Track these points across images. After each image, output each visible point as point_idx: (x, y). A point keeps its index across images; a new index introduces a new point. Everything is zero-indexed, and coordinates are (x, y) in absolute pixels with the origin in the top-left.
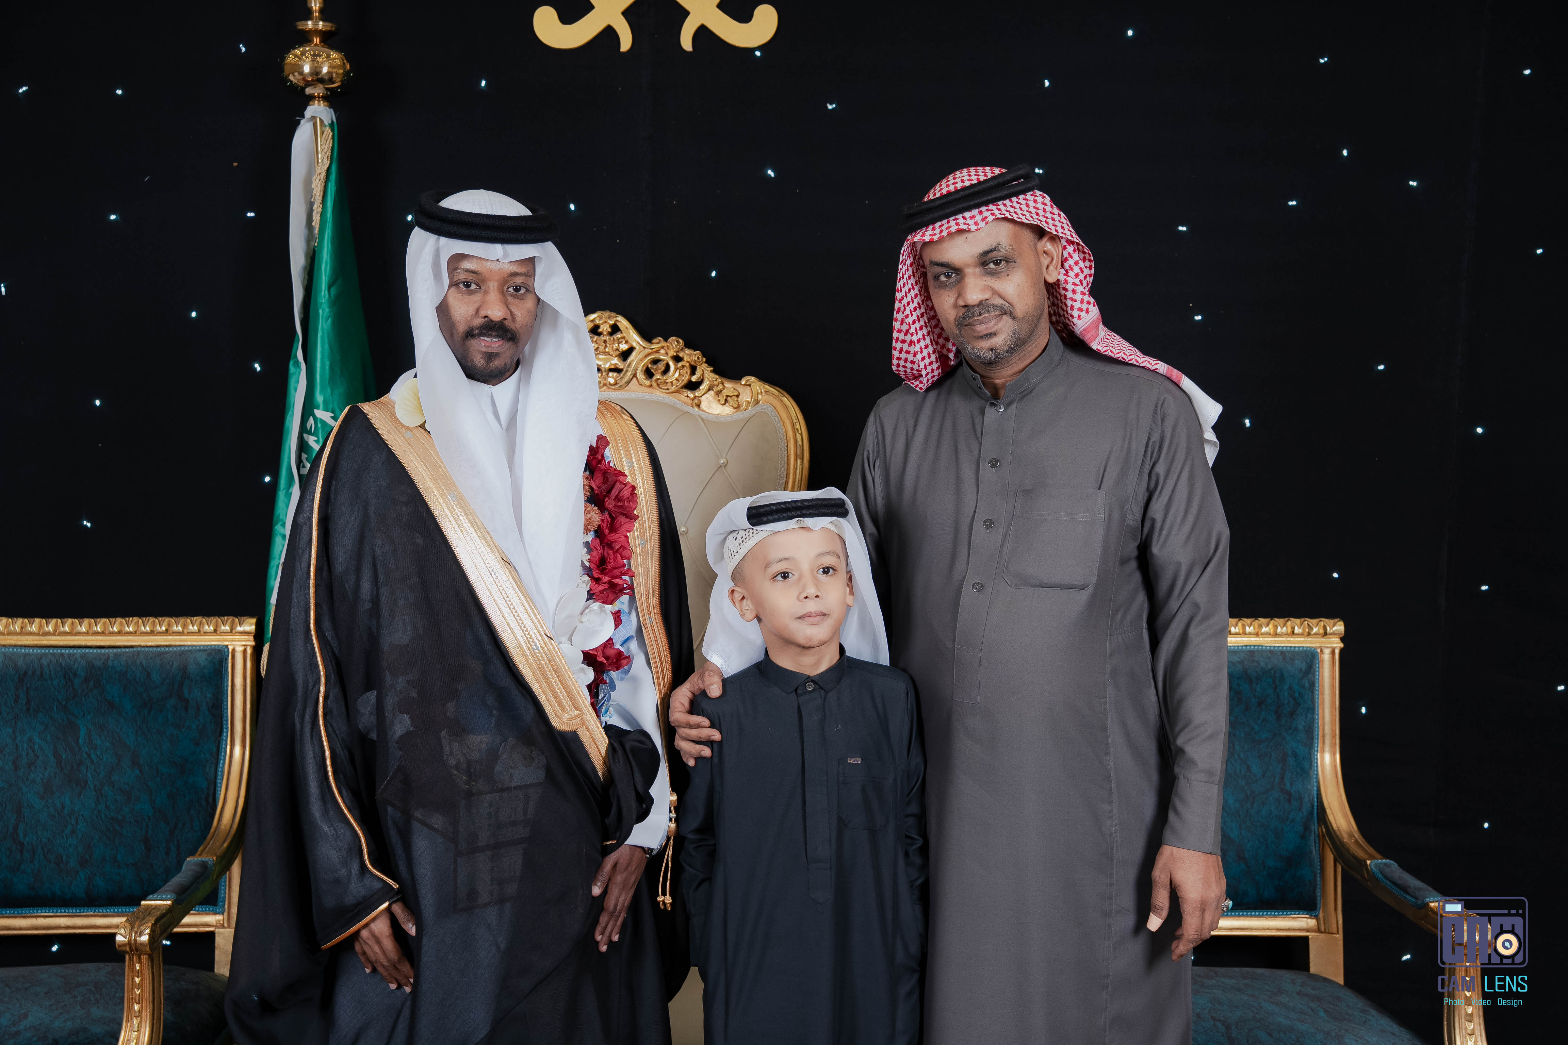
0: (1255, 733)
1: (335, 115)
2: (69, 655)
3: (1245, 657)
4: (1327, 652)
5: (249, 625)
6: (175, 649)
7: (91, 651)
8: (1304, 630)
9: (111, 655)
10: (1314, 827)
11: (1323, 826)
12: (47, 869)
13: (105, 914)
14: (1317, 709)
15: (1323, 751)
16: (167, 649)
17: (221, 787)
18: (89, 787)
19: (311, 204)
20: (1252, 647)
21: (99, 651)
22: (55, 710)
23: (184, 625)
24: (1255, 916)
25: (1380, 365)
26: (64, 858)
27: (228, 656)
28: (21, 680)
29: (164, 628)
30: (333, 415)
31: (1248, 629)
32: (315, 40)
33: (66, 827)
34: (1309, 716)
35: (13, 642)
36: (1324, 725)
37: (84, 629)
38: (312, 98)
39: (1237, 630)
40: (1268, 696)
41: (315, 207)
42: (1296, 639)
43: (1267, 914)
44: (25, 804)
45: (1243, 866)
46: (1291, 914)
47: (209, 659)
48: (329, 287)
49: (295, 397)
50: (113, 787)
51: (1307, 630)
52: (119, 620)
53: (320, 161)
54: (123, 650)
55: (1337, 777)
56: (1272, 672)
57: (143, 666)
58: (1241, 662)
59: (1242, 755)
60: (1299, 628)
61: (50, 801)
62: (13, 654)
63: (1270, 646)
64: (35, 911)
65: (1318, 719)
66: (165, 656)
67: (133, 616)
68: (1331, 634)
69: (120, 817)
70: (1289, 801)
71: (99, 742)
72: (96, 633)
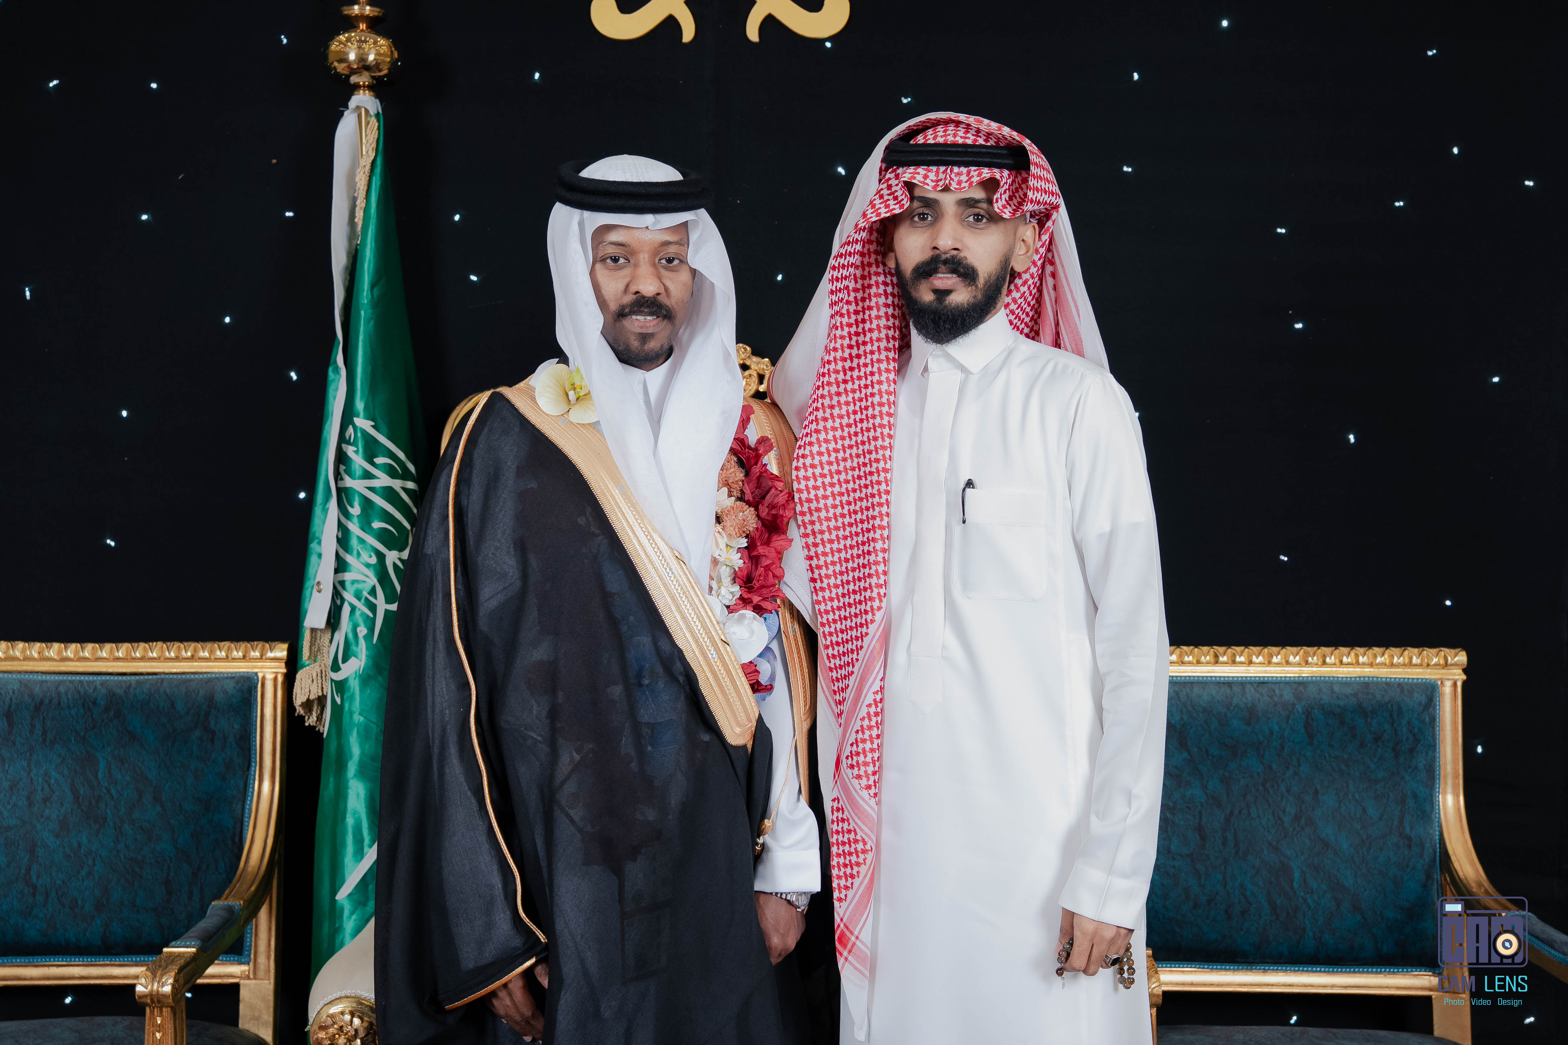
0: (1371, 772)
1: (381, 105)
2: (88, 682)
3: (1358, 690)
4: (1448, 684)
5: (281, 651)
6: (201, 676)
7: (112, 678)
8: (1422, 660)
9: (133, 683)
10: (1437, 875)
11: (1447, 875)
12: (62, 914)
13: (122, 963)
14: (1438, 746)
15: (1445, 793)
16: (192, 676)
17: (248, 826)
18: (109, 825)
19: (354, 200)
20: (1367, 679)
21: (120, 678)
22: (73, 741)
23: (211, 651)
24: (1372, 973)
25: (1494, 376)
26: (80, 902)
27: (257, 684)
28: (37, 708)
29: (189, 654)
30: (373, 424)
31: (1361, 659)
32: (361, 25)
33: (82, 869)
34: (1430, 753)
35: (29, 668)
36: (1445, 764)
37: (104, 655)
38: (356, 87)
39: (1349, 660)
40: (1385, 731)
41: (358, 203)
42: (1414, 670)
43: (1385, 971)
44: (39, 843)
45: (1359, 917)
46: (1412, 971)
47: (237, 687)
48: (372, 287)
49: (333, 406)
50: (133, 825)
51: (1426, 660)
52: (142, 645)
53: (364, 153)
54: (146, 677)
55: (1461, 821)
56: (1389, 705)
57: (167, 695)
58: (1355, 695)
59: (1357, 796)
60: (1418, 658)
61: (66, 840)
62: (29, 682)
63: (1386, 678)
64: (48, 960)
65: (1439, 758)
66: (191, 683)
67: (157, 641)
68: (1452, 665)
69: (140, 858)
70: (1409, 846)
71: (119, 776)
72: (118, 659)
